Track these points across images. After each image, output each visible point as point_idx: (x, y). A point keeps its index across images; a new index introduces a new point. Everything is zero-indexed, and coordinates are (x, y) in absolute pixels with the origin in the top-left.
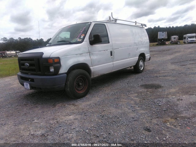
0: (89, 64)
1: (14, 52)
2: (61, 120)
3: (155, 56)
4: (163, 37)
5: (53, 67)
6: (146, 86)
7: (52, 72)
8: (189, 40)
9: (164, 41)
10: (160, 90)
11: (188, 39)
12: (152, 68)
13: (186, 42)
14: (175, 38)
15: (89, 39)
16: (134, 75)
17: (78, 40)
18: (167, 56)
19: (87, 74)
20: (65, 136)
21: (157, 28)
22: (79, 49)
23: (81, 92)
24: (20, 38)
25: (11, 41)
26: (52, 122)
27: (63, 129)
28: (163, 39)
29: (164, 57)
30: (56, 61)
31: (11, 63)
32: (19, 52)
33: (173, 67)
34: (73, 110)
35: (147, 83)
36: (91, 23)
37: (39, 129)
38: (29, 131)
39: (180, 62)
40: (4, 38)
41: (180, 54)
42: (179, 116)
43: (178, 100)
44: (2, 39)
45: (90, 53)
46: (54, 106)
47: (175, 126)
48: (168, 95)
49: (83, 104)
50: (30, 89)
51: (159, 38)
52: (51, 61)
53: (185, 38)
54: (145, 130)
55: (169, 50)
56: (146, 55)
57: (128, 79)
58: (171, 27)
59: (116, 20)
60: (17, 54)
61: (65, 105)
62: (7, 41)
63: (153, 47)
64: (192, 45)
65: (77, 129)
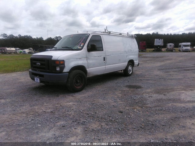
0: (86, 66)
1: (14, 49)
2: (63, 105)
3: (147, 62)
4: (159, 44)
5: (59, 67)
6: (130, 87)
7: (57, 71)
8: (184, 48)
9: (160, 48)
10: (139, 90)
11: (182, 47)
12: (140, 73)
13: (181, 50)
14: (170, 46)
15: (87, 47)
16: (123, 78)
17: (79, 48)
18: (158, 63)
19: (84, 74)
20: (66, 113)
21: (156, 34)
22: (79, 54)
23: (79, 87)
24: (20, 35)
25: (10, 37)
26: (57, 105)
27: (65, 110)
28: (159, 46)
29: (155, 63)
30: (61, 62)
31: (11, 59)
32: (19, 49)
33: (158, 73)
34: (72, 99)
35: (131, 84)
36: (89, 34)
37: (48, 109)
38: (42, 109)
39: (166, 69)
40: (4, 34)
41: (170, 62)
42: (145, 106)
43: (149, 97)
44: (2, 35)
45: (87, 58)
46: (58, 96)
47: (139, 111)
48: (144, 93)
49: (79, 96)
50: (40, 83)
51: (155, 44)
52: (58, 63)
53: (180, 46)
54: (119, 112)
55: (162, 57)
56: (135, 62)
57: (118, 80)
58: (169, 34)
59: (110, 32)
60: (16, 51)
61: (66, 96)
62: (7, 37)
63: (150, 53)
64: (186, 53)
65: (75, 110)
